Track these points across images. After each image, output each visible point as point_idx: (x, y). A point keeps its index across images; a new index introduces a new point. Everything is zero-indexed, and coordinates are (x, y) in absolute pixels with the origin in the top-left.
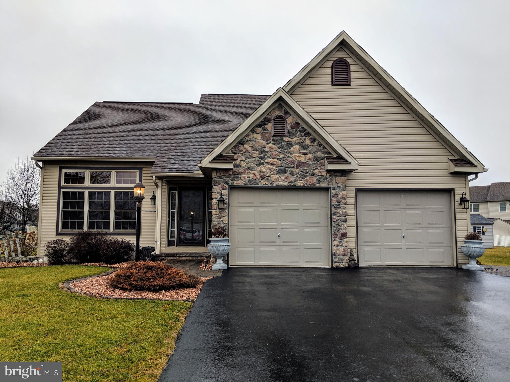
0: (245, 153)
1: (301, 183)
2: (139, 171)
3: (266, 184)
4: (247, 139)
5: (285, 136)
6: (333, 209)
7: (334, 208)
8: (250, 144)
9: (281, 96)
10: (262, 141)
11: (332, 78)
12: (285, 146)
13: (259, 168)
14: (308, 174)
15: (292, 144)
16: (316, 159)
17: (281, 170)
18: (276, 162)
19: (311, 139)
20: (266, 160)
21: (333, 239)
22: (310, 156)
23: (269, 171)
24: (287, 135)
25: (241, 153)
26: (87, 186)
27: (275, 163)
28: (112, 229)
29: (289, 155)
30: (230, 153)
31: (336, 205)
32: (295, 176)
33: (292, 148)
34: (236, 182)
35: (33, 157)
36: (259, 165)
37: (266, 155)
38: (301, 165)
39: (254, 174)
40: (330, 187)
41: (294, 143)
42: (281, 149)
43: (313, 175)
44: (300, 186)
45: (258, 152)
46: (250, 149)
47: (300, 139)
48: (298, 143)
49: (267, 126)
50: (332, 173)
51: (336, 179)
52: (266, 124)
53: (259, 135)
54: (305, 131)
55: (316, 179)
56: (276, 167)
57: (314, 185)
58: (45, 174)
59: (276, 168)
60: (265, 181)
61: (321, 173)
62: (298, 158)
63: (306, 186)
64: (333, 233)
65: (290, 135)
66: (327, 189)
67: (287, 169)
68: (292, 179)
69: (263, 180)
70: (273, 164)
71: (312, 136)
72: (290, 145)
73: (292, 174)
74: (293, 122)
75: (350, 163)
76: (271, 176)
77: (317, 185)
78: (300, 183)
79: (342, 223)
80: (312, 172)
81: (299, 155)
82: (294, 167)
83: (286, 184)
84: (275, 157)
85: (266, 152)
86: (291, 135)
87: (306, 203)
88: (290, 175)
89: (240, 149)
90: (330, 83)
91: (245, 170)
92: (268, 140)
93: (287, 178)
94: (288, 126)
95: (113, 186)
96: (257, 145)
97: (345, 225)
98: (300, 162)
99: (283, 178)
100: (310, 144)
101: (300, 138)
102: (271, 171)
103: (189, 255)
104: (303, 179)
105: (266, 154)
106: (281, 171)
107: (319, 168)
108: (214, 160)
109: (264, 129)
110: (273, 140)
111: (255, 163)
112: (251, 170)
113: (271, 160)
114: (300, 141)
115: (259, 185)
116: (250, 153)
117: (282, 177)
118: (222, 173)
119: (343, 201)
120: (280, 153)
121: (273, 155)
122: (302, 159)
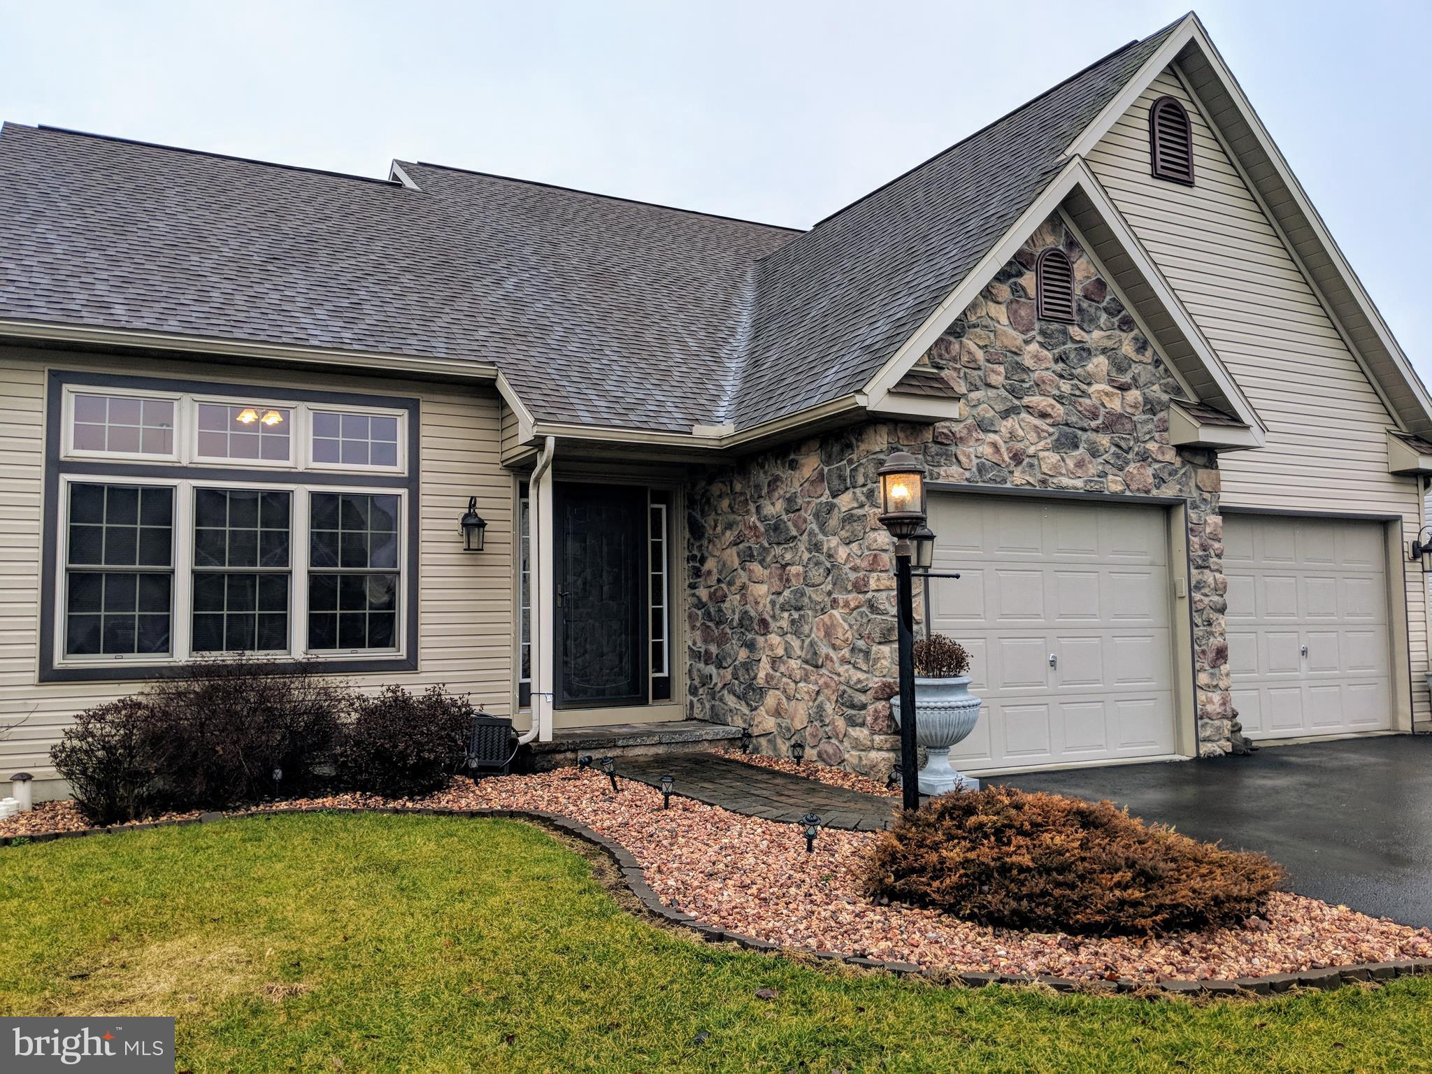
0: (967, 370)
1: (1115, 482)
3: (1029, 483)
4: (973, 319)
5: (1070, 322)
6: (1194, 571)
7: (1197, 568)
8: (980, 337)
9: (1078, 184)
10: (1010, 331)
11: (1153, 153)
12: (1072, 356)
13: (1009, 423)
14: (1130, 456)
15: (1089, 351)
16: (1151, 407)
17: (1066, 435)
18: (1053, 407)
19: (1136, 339)
20: (1026, 400)
21: (1198, 666)
22: (1134, 395)
23: (1032, 436)
24: (1076, 318)
25: (955, 369)
26: (185, 463)
27: (1049, 410)
29: (1084, 387)
30: (924, 365)
31: (1200, 557)
32: (1100, 460)
33: (1091, 365)
34: (942, 471)
36: (1006, 414)
37: (1023, 381)
38: (1112, 423)
39: (994, 445)
40: (1185, 501)
41: (1097, 349)
42: (1061, 365)
43: (1144, 458)
44: (1114, 494)
45: (1001, 369)
46: (980, 355)
47: (1109, 337)
48: (1104, 351)
49: (1021, 281)
50: (1187, 455)
51: (1196, 473)
52: (1020, 274)
53: (1003, 308)
54: (1119, 312)
55: (1150, 471)
56: (1052, 425)
57: (1148, 492)
59: (1051, 430)
60: (1023, 472)
61: (1163, 453)
62: (1106, 400)
63: (1128, 493)
64: (1196, 647)
65: (1083, 321)
66: (1167, 509)
67: (1080, 433)
68: (1094, 468)
69: (1020, 468)
70: (1044, 415)
71: (1136, 331)
72: (1085, 352)
73: (1094, 453)
74: (1088, 277)
75: (1247, 428)
76: (1041, 454)
77: (1155, 492)
78: (1114, 485)
79: (1217, 615)
80: (1141, 449)
81: (1111, 389)
82: (1096, 430)
83: (1079, 483)
84: (1049, 388)
85: (1027, 370)
86: (1087, 322)
87: (1116, 552)
88: (1087, 457)
89: (954, 353)
90: (1148, 169)
91: (970, 431)
92: (1028, 330)
93: (1080, 464)
94: (1078, 291)
95: (301, 469)
96: (998, 344)
97: (1222, 620)
98: (1113, 415)
99: (1071, 463)
100: (1133, 355)
101: (1109, 333)
102: (1040, 438)
104: (1121, 469)
105: (1025, 376)
106: (1067, 442)
107: (1157, 435)
109: (1017, 290)
110: (1043, 332)
111: (996, 407)
112: (986, 431)
113: (1035, 400)
114: (1109, 344)
115: (1008, 485)
116: (979, 369)
117: (1068, 461)
118: (901, 435)
119: (1216, 545)
120: (1061, 376)
121: (1044, 382)
122: (1115, 405)
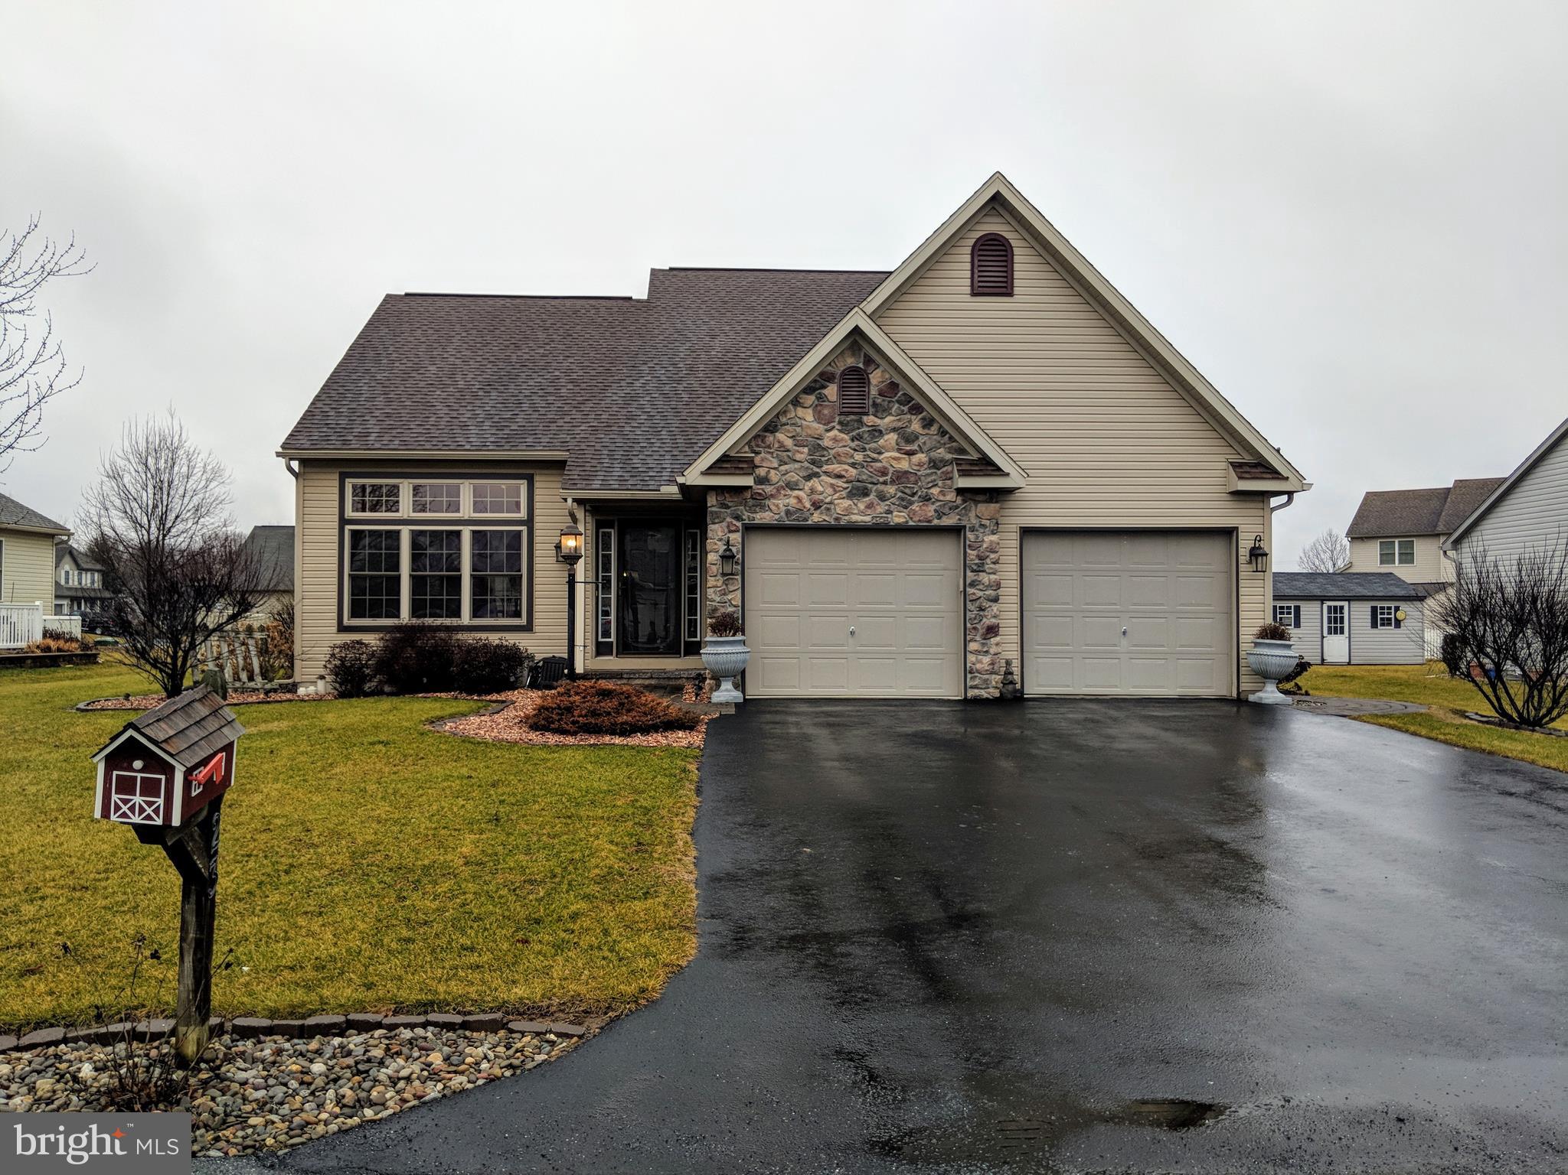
0: (779, 453)
1: (899, 517)
2: (525, 482)
3: (825, 520)
4: (784, 420)
5: (867, 414)
6: (969, 574)
7: (972, 572)
8: (788, 431)
9: (857, 326)
10: (815, 425)
11: (972, 278)
12: (866, 436)
13: (809, 484)
14: (916, 498)
15: (881, 432)
16: (935, 464)
17: (858, 488)
18: (847, 471)
19: (923, 419)
20: (825, 468)
21: (968, 638)
22: (921, 457)
23: (830, 491)
24: (872, 410)
25: (769, 452)
26: (405, 517)
27: (843, 473)
28: (466, 618)
29: (875, 456)
30: (745, 452)
31: (976, 564)
32: (888, 503)
33: (882, 441)
34: (758, 516)
35: (280, 450)
36: (808, 478)
37: (823, 456)
38: (900, 477)
39: (799, 499)
40: (965, 527)
41: (887, 430)
42: (856, 443)
43: (927, 499)
44: (898, 524)
45: (806, 450)
46: (789, 443)
47: (899, 420)
48: (894, 430)
49: (825, 392)
50: (969, 495)
51: (976, 506)
52: (824, 387)
53: (810, 411)
54: (909, 402)
55: (932, 508)
56: (847, 482)
57: (929, 521)
58: (307, 490)
59: (845, 485)
60: (821, 513)
61: (944, 495)
62: (894, 463)
63: (911, 523)
64: (968, 625)
65: (877, 411)
66: (957, 531)
67: (870, 486)
68: (881, 508)
69: (819, 511)
70: (839, 476)
71: (924, 414)
72: (876, 432)
73: (882, 497)
74: (883, 382)
75: (1008, 474)
76: (836, 502)
77: (936, 522)
78: (898, 518)
79: (990, 604)
80: (924, 494)
81: (897, 455)
82: (885, 483)
83: (868, 519)
84: (844, 459)
85: (825, 449)
86: (880, 410)
87: (911, 562)
88: (876, 501)
89: (768, 443)
90: (968, 290)
91: (778, 491)
92: (829, 423)
93: (870, 506)
94: (874, 391)
95: (466, 518)
96: (804, 434)
97: (995, 608)
98: (900, 472)
99: (862, 506)
100: (921, 431)
101: (898, 418)
102: (836, 492)
103: (649, 675)
104: (906, 507)
105: (825, 453)
106: (859, 491)
107: (940, 483)
108: (710, 468)
109: (820, 398)
110: (840, 423)
111: (801, 474)
112: (792, 489)
113: (836, 468)
114: (900, 424)
115: (810, 522)
116: (788, 451)
117: (859, 505)
118: (727, 495)
119: (992, 556)
120: (855, 450)
121: (839, 455)
122: (904, 465)
